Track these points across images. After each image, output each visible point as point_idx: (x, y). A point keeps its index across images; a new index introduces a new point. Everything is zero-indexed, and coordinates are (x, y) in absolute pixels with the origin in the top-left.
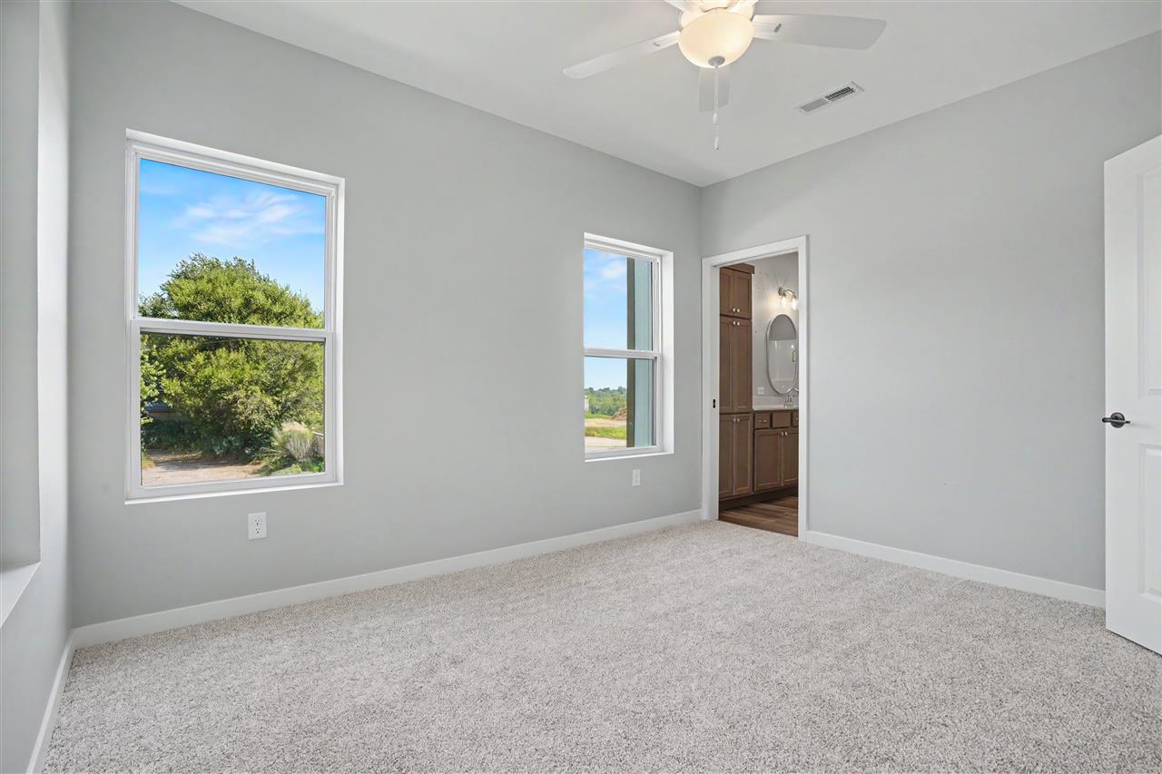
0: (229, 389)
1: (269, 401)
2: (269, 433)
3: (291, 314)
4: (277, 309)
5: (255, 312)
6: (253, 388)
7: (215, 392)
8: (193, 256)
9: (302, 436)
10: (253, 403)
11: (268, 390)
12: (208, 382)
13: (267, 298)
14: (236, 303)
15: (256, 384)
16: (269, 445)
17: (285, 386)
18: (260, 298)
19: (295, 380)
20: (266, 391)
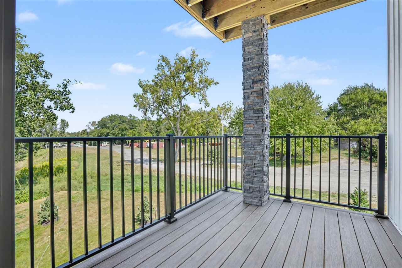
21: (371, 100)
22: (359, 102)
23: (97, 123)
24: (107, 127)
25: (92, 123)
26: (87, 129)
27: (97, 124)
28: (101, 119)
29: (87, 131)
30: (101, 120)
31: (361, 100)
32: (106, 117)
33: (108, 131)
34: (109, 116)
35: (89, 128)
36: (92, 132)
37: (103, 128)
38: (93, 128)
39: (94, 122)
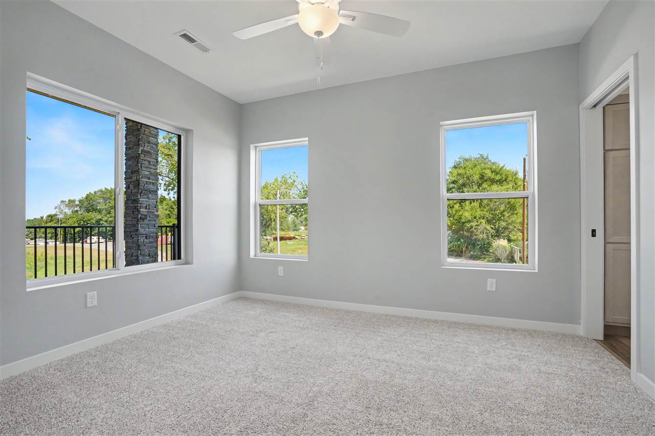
0: (469, 221)
1: (488, 227)
2: (489, 244)
3: (506, 180)
4: (498, 177)
5: (486, 181)
6: (482, 220)
7: (463, 223)
8: (459, 157)
9: (504, 247)
10: (481, 228)
11: (489, 222)
12: (460, 218)
13: (492, 172)
14: (476, 178)
15: (483, 218)
16: (487, 251)
17: (499, 219)
18: (488, 173)
19: (504, 216)
20: (488, 222)
21: (482, 177)
22: (468, 178)
23: (77, 203)
24: (97, 209)
25: (67, 203)
26: (58, 213)
27: (77, 205)
28: (84, 196)
29: (58, 216)
30: (86, 198)
31: (471, 176)
32: (95, 192)
33: (99, 217)
34: (101, 191)
35: (61, 212)
36: (67, 218)
37: (88, 211)
38: (68, 211)
39: (71, 202)
